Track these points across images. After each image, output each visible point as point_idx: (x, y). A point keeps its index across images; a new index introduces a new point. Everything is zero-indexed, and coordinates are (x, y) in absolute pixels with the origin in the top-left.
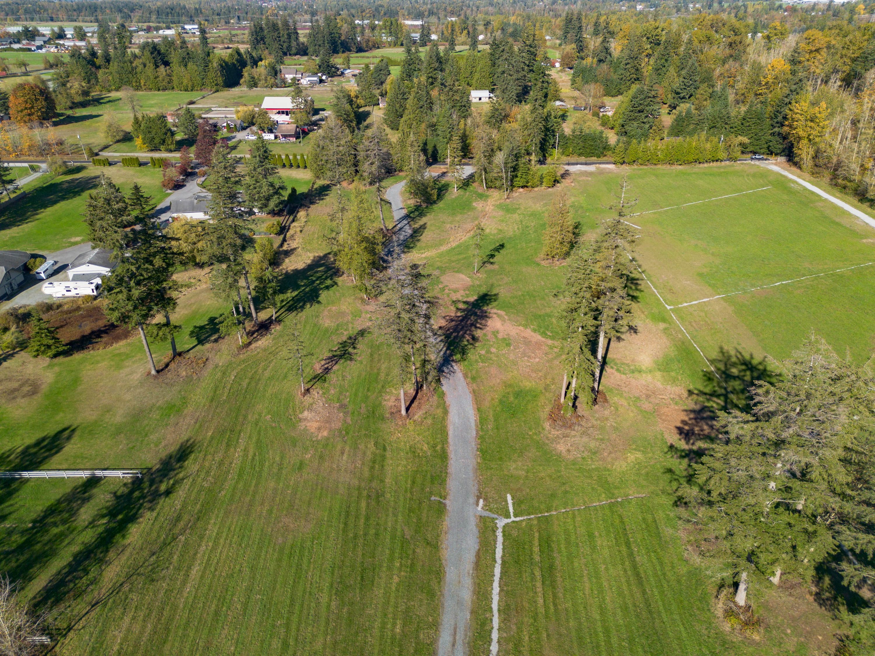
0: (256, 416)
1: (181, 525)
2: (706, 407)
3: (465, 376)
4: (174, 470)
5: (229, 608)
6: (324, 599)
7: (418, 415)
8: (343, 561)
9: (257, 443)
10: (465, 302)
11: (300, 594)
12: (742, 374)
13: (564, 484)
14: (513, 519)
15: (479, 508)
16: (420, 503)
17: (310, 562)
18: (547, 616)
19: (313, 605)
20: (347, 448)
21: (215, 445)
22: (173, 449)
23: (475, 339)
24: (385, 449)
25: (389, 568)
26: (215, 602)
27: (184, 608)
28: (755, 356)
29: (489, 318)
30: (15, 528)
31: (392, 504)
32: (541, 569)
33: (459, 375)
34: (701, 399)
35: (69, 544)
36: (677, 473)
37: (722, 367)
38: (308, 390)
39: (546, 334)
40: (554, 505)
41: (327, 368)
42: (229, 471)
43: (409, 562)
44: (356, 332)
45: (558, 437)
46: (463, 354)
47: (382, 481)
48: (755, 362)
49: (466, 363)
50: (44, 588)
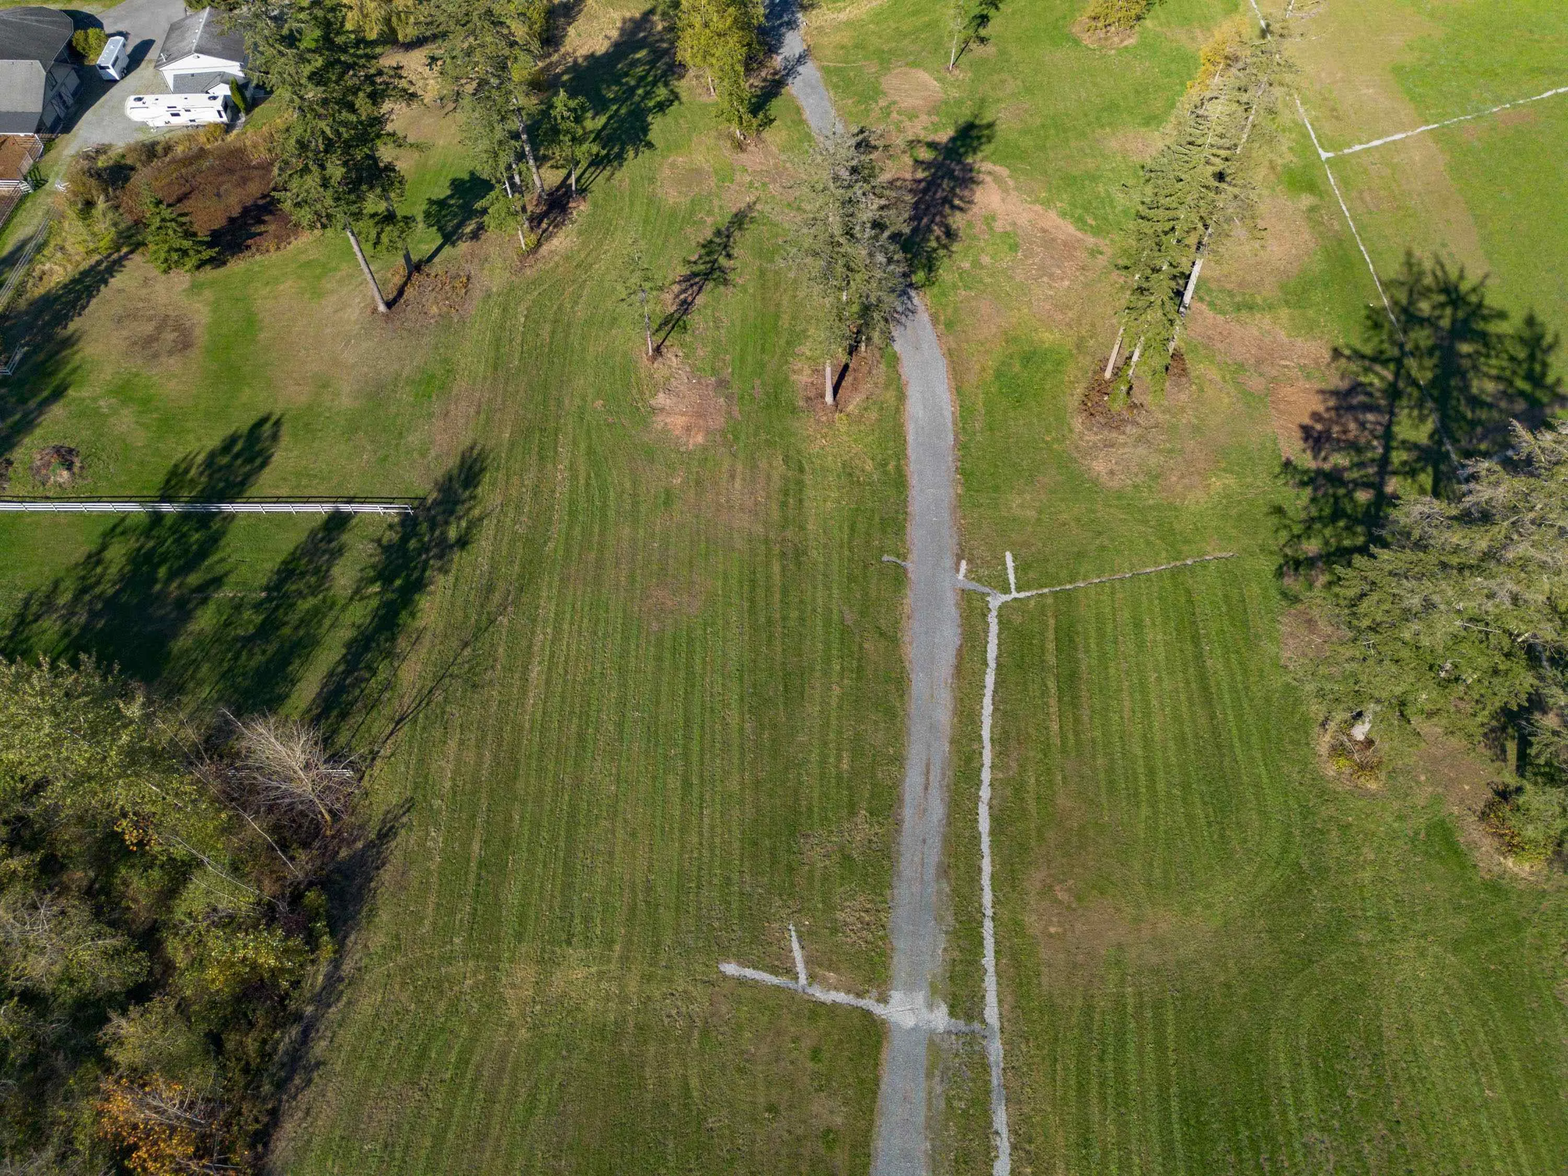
0: (578, 401)
1: (497, 597)
2: (1361, 384)
3: (935, 320)
4: (463, 502)
5: (597, 730)
6: (734, 719)
7: (854, 404)
8: (754, 661)
9: (588, 454)
10: (932, 145)
11: (697, 710)
12: (1437, 313)
13: (1100, 533)
14: (1015, 594)
15: (961, 576)
16: (866, 567)
17: (704, 662)
18: (1064, 750)
19: (718, 727)
20: (739, 467)
21: (519, 457)
22: (452, 462)
23: (950, 234)
24: (801, 470)
25: (826, 673)
26: (575, 720)
27: (532, 728)
28: (1468, 273)
29: (978, 183)
30: (242, 599)
31: (821, 567)
32: (1057, 676)
33: (924, 317)
34: (1354, 367)
35: (332, 626)
36: (1291, 514)
37: (1403, 298)
38: (658, 350)
39: (1084, 223)
40: (1082, 570)
41: (684, 301)
42: (553, 506)
43: (855, 664)
44: (728, 218)
45: (1095, 446)
46: (930, 270)
47: (802, 528)
48: (1465, 287)
49: (935, 290)
50: (319, 694)
